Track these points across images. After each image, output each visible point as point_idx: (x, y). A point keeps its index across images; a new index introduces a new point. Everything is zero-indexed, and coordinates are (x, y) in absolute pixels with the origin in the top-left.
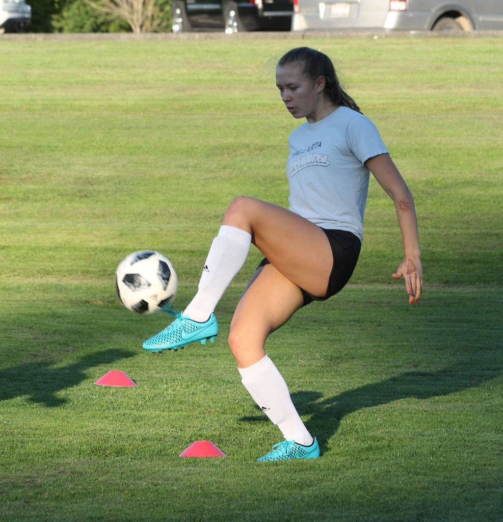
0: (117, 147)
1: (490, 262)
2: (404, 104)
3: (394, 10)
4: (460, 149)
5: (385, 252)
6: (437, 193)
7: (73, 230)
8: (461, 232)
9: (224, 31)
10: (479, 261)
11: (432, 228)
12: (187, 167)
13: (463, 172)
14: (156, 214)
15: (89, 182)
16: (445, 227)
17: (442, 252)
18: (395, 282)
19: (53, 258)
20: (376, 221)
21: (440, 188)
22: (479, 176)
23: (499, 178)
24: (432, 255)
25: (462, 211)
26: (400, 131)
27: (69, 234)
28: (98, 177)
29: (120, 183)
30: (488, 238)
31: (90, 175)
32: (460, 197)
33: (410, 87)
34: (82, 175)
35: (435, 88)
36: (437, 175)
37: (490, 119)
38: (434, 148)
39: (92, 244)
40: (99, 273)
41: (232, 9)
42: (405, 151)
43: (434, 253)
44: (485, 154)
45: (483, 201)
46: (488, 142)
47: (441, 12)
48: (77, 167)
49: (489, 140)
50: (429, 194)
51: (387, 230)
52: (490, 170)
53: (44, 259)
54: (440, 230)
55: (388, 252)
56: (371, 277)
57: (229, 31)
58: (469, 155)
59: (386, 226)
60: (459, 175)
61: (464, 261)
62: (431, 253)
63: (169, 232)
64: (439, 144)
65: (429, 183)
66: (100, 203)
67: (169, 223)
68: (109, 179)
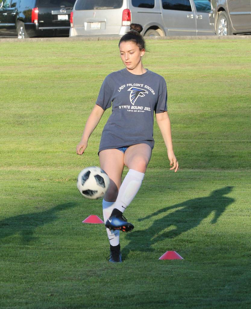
0: (31, 98)
1: (243, 157)
2: (178, 74)
3: (124, 26)
4: (214, 98)
5: (187, 152)
6: (207, 121)
7: (18, 142)
8: (225, 141)
9: (17, 38)
10: (237, 156)
11: (208, 139)
12: (71, 108)
13: (218, 109)
14: (60, 133)
15: (21, 116)
16: (216, 139)
17: (217, 152)
18: (196, 168)
19: (11, 157)
20: (178, 136)
21: (208, 118)
22: (227, 112)
23: (238, 112)
24: (212, 153)
25: (222, 130)
26: (180, 88)
27: (17, 144)
28: (25, 114)
29: (37, 117)
30: (239, 144)
31: (20, 113)
32: (220, 123)
33: (178, 65)
34: (16, 113)
35: (192, 66)
36: (205, 111)
37: (226, 81)
38: (200, 97)
39: (30, 149)
40: (37, 165)
41: (21, 26)
42: (185, 99)
43: (213, 152)
44: (228, 100)
45: (232, 124)
46: (228, 94)
47: (149, 27)
48: (13, 109)
49: (228, 93)
50: (203, 121)
51: (185, 140)
52: (233, 109)
53: (6, 157)
54: (213, 140)
55: (188, 152)
56: (182, 165)
57: (20, 37)
58: (220, 101)
59: (183, 138)
60: (217, 111)
61: (229, 156)
62: (211, 153)
63: (69, 142)
64: (203, 95)
65: (201, 116)
66: (29, 128)
67: (68, 138)
68: (31, 115)
